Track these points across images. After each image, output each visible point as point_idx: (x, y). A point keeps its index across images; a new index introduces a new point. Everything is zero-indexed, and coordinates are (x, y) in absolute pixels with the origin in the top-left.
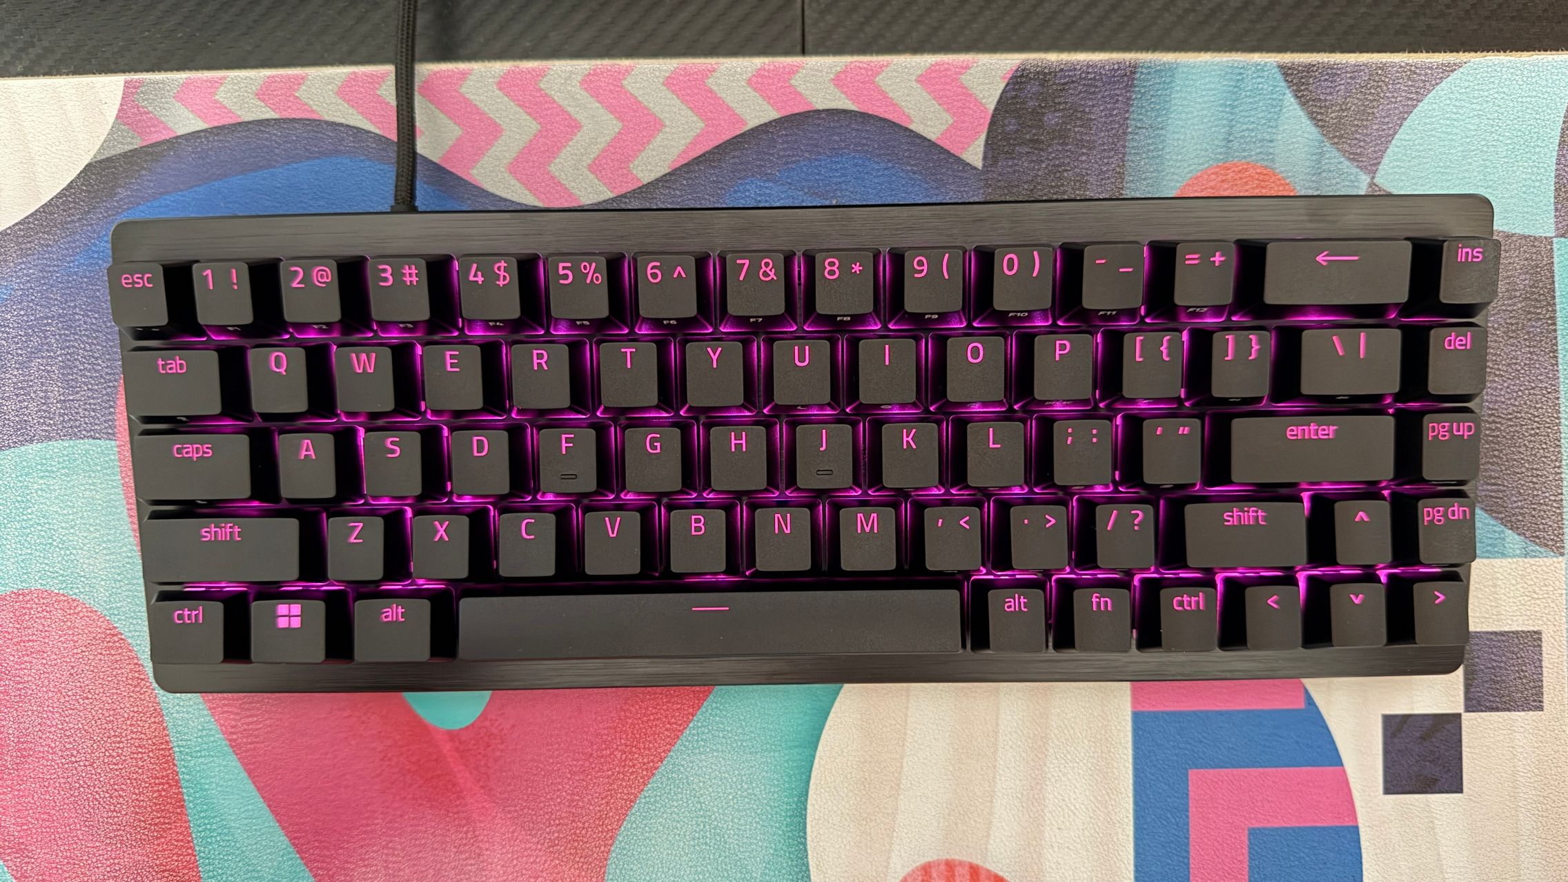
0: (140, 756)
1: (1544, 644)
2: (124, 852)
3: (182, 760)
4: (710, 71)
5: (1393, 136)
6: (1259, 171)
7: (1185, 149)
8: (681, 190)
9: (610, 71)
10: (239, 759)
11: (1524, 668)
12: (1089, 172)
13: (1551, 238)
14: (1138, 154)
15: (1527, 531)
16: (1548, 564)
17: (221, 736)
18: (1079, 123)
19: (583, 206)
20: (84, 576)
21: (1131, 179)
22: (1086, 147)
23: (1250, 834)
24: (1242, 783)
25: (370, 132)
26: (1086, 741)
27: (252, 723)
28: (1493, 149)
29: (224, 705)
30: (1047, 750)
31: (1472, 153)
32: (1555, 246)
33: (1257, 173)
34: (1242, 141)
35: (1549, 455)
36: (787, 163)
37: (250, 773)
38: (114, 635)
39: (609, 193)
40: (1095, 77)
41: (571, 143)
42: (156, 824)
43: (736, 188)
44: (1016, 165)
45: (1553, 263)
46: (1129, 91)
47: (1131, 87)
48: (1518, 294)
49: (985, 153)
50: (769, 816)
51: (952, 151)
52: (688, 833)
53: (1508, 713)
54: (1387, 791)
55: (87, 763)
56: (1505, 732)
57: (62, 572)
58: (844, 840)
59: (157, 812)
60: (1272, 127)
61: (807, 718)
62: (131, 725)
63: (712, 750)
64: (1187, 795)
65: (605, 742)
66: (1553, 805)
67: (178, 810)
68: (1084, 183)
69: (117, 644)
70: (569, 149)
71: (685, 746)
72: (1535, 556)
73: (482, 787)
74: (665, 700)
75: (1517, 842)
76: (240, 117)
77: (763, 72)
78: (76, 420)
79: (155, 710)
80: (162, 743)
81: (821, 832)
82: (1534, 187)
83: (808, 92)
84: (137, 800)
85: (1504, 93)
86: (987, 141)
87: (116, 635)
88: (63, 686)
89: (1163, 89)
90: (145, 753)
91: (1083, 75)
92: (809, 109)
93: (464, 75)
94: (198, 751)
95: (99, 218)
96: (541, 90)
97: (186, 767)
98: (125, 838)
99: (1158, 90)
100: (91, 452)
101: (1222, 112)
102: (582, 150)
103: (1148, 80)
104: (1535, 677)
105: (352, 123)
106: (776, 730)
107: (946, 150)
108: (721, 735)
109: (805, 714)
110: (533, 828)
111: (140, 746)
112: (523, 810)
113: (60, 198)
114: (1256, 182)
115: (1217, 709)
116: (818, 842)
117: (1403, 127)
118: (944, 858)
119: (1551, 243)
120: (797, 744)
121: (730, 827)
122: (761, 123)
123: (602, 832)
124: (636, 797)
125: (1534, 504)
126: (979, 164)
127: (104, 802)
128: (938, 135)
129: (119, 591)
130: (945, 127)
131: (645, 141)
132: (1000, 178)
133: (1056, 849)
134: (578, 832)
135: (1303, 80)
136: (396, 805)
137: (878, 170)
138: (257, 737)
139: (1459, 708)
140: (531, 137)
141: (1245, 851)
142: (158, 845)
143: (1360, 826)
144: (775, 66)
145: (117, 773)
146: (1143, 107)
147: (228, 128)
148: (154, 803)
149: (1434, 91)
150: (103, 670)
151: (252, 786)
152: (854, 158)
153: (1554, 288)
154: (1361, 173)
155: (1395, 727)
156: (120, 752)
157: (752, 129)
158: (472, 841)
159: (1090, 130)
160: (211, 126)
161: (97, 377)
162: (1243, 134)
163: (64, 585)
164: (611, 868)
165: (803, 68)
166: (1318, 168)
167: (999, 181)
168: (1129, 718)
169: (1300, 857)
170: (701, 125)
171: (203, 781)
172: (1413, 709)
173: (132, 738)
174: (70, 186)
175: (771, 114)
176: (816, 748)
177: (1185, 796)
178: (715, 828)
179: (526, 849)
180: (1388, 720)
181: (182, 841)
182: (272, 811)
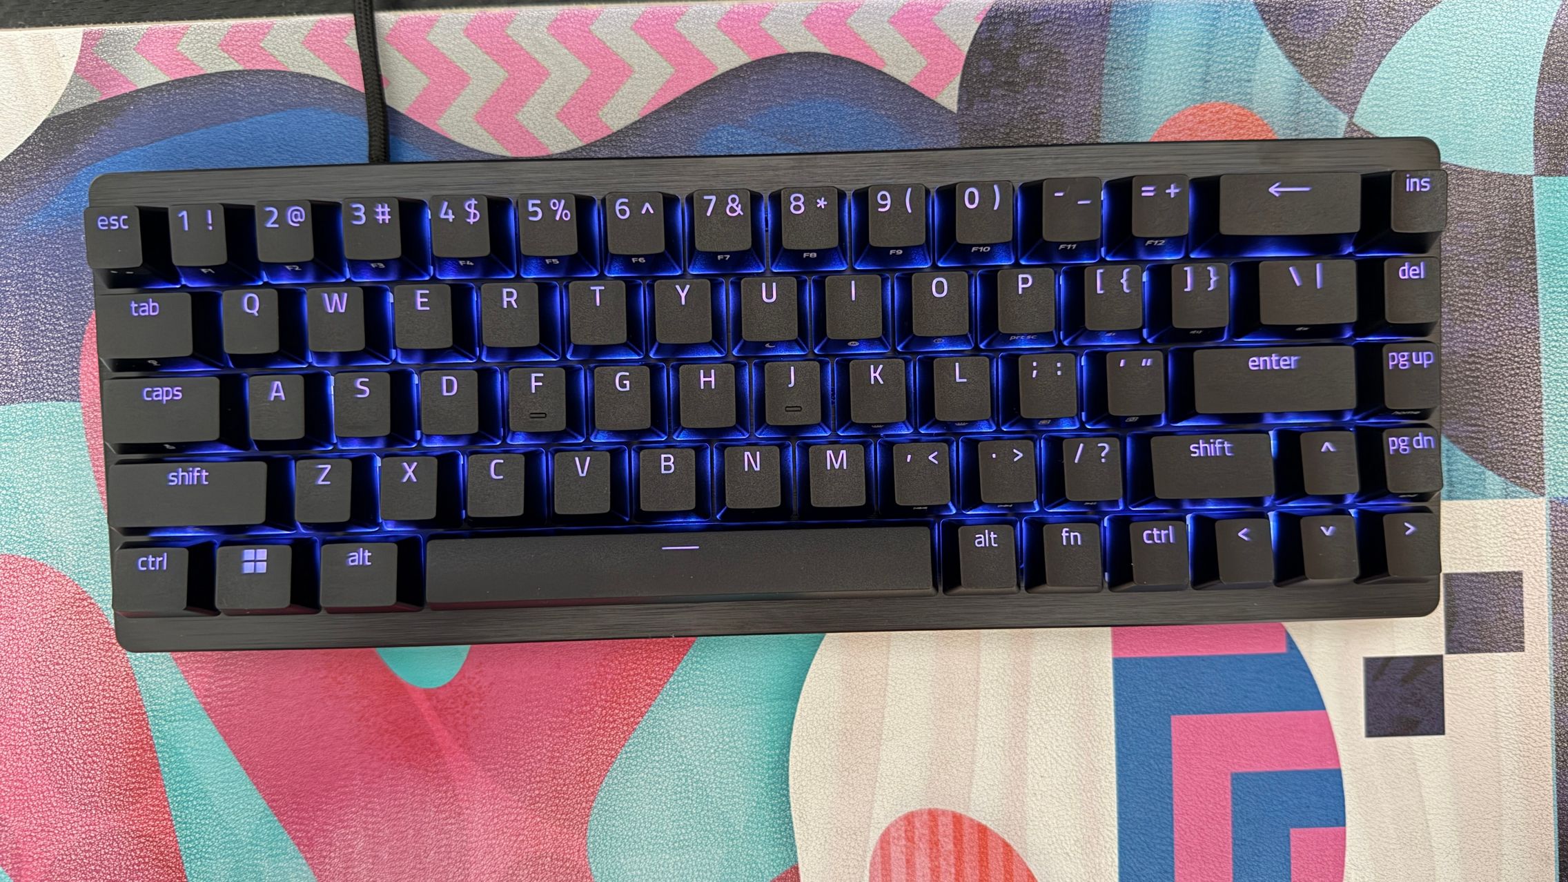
0: (113, 721)
1: (1525, 585)
2: (99, 818)
3: (157, 724)
4: (678, 15)
5: (1372, 74)
6: (1236, 111)
7: (1162, 90)
8: (651, 138)
9: (578, 16)
10: (214, 722)
11: (1505, 608)
12: (1065, 114)
13: (1531, 176)
14: (1114, 95)
15: (1507, 471)
16: (1528, 505)
17: (194, 699)
18: (1054, 64)
19: (553, 155)
20: (51, 541)
21: (1108, 121)
22: (1062, 89)
23: (1233, 779)
24: (1225, 728)
25: (336, 83)
26: (1067, 688)
27: (226, 686)
28: (1472, 87)
29: (198, 668)
30: (1028, 698)
31: (1451, 91)
32: (1535, 184)
33: (1234, 114)
34: (1220, 81)
35: (1529, 395)
36: (758, 109)
37: (227, 737)
38: (83, 600)
39: (578, 141)
40: (1069, 17)
41: (538, 91)
42: (131, 790)
43: (707, 135)
44: (992, 108)
45: (1532, 201)
46: (1104, 31)
47: (1106, 27)
48: (1498, 234)
49: (960, 96)
50: (752, 769)
51: (926, 95)
52: (670, 787)
53: (1489, 654)
54: (1370, 734)
55: (59, 729)
56: (1486, 673)
57: (28, 537)
58: (827, 792)
59: (132, 777)
60: (1249, 66)
61: (788, 670)
62: (103, 690)
63: (693, 704)
64: (1170, 741)
65: (584, 698)
66: (1534, 745)
67: (154, 775)
68: (1060, 127)
69: (87, 609)
70: (536, 97)
71: (665, 701)
72: (1516, 497)
73: (461, 746)
74: (644, 655)
75: (1499, 782)
76: (202, 69)
77: (732, 15)
78: (39, 382)
79: (128, 674)
80: (135, 708)
81: (804, 784)
82: (1514, 125)
83: (779, 35)
84: (111, 765)
85: (1484, 29)
86: (961, 84)
87: (86, 599)
88: (32, 652)
89: (1139, 28)
90: (118, 718)
91: (1058, 15)
92: (781, 52)
93: (431, 23)
94: (171, 715)
95: (57, 175)
96: (508, 36)
97: (161, 731)
98: (100, 805)
99: (1134, 30)
100: (55, 414)
101: (1199, 51)
102: (550, 98)
103: (1124, 20)
104: (1516, 617)
105: (317, 74)
106: (756, 683)
107: (921, 93)
108: (702, 689)
109: (786, 666)
110: (514, 786)
111: (112, 711)
112: (502, 768)
113: (17, 155)
114: (1234, 122)
115: (1199, 654)
116: (801, 794)
117: (1381, 65)
118: (927, 807)
119: (1531, 182)
120: (777, 696)
121: (712, 780)
122: (732, 67)
123: (583, 788)
124: (617, 752)
125: (1514, 445)
126: (954, 107)
127: (78, 768)
128: (912, 77)
129: (88, 555)
130: (919, 70)
131: (614, 88)
132: (975, 122)
133: (1039, 797)
134: (559, 788)
135: (1281, 18)
136: (375, 765)
137: (852, 115)
138: (231, 700)
139: (1441, 650)
140: (499, 85)
141: (1229, 796)
142: (134, 810)
143: (1343, 768)
144: (744, 8)
145: (91, 739)
146: (1118, 47)
147: (190, 81)
148: (129, 769)
149: (1413, 28)
150: (73, 635)
151: (228, 750)
152: (827, 102)
153: (1534, 227)
154: (1340, 113)
155: (1377, 669)
156: (93, 717)
157: (723, 74)
158: (452, 800)
159: (1066, 71)
160: (173, 79)
161: (59, 337)
162: (1220, 74)
163: (31, 550)
164: (593, 823)
165: (773, 10)
166: (1297, 108)
167: (975, 124)
168: (1110, 665)
169: (1283, 802)
170: (670, 70)
171: (178, 745)
172: (1394, 651)
173: (105, 703)
174: (27, 142)
175: (743, 58)
176: (798, 701)
177: (1167, 742)
178: (697, 782)
179: (507, 807)
180: (1370, 663)
181: (158, 806)
182: (248, 774)
